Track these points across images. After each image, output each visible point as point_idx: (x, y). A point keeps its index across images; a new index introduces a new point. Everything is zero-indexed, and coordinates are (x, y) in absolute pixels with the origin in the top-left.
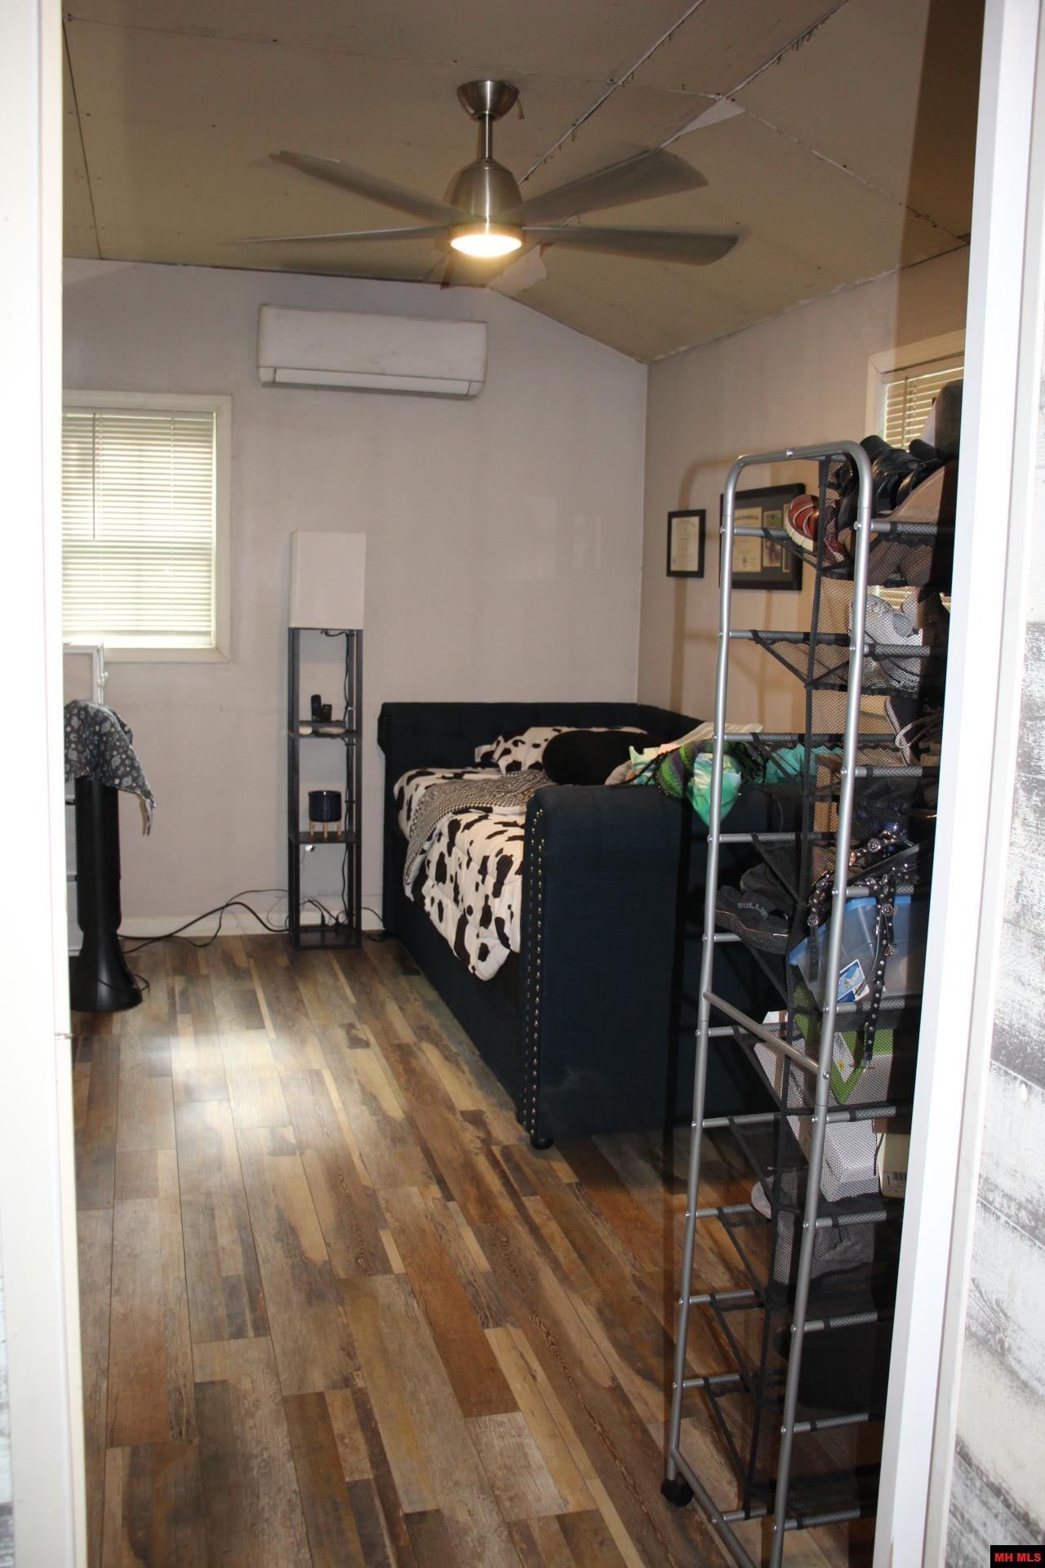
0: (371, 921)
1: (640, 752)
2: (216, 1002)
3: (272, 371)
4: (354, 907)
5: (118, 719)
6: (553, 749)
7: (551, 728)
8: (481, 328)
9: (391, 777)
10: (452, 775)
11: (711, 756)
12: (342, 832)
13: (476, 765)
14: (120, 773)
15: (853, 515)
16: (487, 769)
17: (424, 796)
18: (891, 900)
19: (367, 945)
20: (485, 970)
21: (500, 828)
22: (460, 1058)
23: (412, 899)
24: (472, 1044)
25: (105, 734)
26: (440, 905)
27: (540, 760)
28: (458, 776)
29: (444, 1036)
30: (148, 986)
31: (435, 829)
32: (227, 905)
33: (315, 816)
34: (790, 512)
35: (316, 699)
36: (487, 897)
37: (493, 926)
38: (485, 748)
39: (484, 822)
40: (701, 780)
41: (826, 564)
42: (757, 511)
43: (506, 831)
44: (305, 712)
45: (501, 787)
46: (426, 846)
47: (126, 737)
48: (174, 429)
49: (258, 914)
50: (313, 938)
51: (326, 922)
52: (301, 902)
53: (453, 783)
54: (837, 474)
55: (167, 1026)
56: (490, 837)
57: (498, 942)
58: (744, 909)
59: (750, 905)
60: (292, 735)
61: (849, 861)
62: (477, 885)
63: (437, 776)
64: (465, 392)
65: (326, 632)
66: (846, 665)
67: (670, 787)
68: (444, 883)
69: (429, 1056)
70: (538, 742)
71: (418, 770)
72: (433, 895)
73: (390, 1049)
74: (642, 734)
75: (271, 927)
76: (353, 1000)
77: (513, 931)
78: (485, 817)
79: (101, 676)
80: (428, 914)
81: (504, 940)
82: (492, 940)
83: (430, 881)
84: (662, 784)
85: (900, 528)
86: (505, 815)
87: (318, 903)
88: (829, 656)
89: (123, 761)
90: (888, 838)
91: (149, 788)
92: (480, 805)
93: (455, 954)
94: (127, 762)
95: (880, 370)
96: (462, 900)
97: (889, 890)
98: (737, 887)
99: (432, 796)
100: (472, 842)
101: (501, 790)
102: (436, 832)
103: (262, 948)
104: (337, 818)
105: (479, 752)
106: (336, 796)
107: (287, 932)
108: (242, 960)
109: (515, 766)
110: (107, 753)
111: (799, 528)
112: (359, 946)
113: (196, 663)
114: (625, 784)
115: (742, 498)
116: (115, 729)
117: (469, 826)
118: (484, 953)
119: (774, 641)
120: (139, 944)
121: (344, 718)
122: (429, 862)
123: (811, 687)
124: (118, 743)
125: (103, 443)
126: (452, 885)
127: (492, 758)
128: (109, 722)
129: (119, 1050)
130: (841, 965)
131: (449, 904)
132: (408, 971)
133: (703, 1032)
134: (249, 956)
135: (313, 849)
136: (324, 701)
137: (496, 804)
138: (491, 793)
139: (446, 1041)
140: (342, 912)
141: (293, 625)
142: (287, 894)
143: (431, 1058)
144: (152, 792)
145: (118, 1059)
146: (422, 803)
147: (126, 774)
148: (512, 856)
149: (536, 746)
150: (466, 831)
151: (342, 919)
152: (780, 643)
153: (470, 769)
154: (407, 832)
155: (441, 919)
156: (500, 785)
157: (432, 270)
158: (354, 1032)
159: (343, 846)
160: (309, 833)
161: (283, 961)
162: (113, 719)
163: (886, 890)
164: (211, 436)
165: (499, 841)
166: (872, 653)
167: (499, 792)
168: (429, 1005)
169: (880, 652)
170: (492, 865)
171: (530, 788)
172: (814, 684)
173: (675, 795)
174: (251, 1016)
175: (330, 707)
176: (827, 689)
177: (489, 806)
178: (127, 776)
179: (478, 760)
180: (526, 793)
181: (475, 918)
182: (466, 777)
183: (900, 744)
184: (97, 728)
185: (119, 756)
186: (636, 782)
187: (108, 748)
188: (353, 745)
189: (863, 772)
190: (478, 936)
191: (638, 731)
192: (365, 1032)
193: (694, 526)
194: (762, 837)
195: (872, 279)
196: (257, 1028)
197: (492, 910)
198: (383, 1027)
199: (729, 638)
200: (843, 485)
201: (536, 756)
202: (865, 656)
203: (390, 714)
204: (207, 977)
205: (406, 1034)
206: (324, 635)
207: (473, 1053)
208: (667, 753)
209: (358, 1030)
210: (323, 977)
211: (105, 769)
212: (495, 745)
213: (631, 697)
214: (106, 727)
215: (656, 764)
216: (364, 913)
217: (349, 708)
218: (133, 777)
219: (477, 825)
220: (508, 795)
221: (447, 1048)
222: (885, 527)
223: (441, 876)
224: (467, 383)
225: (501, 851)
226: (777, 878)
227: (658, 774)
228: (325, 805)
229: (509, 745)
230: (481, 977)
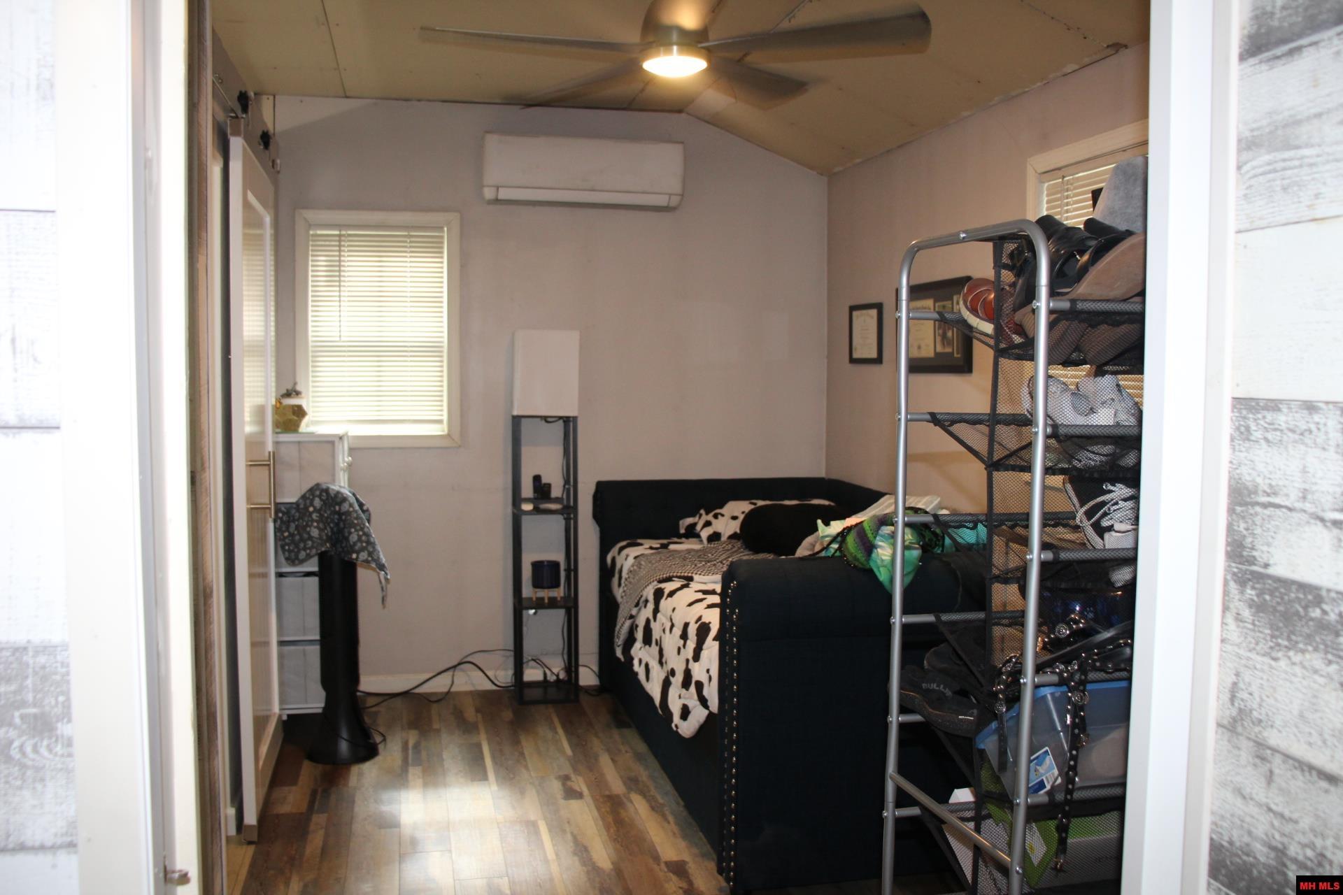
0: (588, 677)
1: (827, 524)
2: (445, 755)
3: (495, 189)
4: (572, 666)
5: (357, 500)
6: (750, 521)
7: (748, 502)
8: (679, 148)
9: (605, 548)
10: (658, 546)
11: (892, 528)
12: (561, 598)
13: (680, 536)
14: (357, 548)
15: (1030, 294)
16: (691, 539)
17: (633, 566)
18: (1081, 688)
19: (584, 699)
20: (687, 728)
21: (700, 596)
22: (666, 808)
23: (623, 659)
24: (677, 795)
25: (343, 514)
26: (647, 665)
27: (738, 531)
28: (664, 546)
29: (652, 788)
30: (384, 740)
31: (642, 596)
32: (459, 664)
33: (537, 584)
34: (964, 296)
35: (537, 479)
36: (688, 661)
37: (693, 688)
38: (689, 521)
39: (685, 590)
40: (883, 552)
41: (1003, 346)
42: (929, 303)
43: (705, 599)
44: (527, 490)
45: (702, 556)
46: (634, 612)
47: (362, 515)
48: (411, 242)
49: (486, 672)
50: (537, 693)
51: (548, 678)
52: (525, 660)
53: (659, 553)
54: (1011, 255)
55: (399, 778)
56: (690, 605)
57: (698, 703)
58: (928, 690)
59: (934, 686)
60: (515, 511)
61: (1036, 645)
62: (679, 649)
63: (645, 547)
64: (666, 204)
65: (545, 419)
66: (1029, 446)
67: (856, 559)
68: (650, 646)
69: (637, 806)
70: (735, 514)
71: (629, 541)
72: (640, 656)
73: (601, 800)
74: (829, 505)
75: (498, 683)
76: (569, 752)
77: (712, 692)
78: (686, 586)
79: (343, 459)
80: (636, 674)
81: (703, 701)
82: (693, 702)
83: (638, 644)
84: (848, 556)
85: (1080, 306)
86: (705, 583)
87: (541, 661)
88: (1008, 437)
89: (360, 537)
90: (1077, 622)
91: (384, 560)
92: (682, 574)
93: (660, 712)
94: (364, 538)
95: (1039, 172)
96: (666, 663)
97: (1080, 677)
98: (922, 666)
99: (639, 566)
100: (674, 609)
101: (702, 560)
102: (643, 599)
103: (489, 702)
104: (557, 585)
105: (683, 524)
106: (555, 565)
107: (512, 688)
108: (470, 714)
109: (715, 537)
110: (346, 530)
111: (974, 311)
112: (577, 700)
113: (429, 448)
114: (813, 557)
115: (917, 291)
116: (353, 508)
117: (672, 594)
118: (685, 713)
119: (953, 422)
120: (380, 699)
121: (563, 495)
122: (637, 626)
123: (992, 468)
124: (356, 522)
125: (348, 256)
126: (657, 648)
127: (695, 529)
128: (347, 502)
129: (353, 802)
130: (1032, 750)
131: (654, 665)
132: (621, 724)
133: (890, 813)
134: (478, 711)
135: (535, 613)
136: (544, 480)
137: (696, 574)
138: (692, 562)
139: (653, 792)
140: (562, 669)
141: (515, 413)
142: (512, 653)
143: (639, 808)
144: (386, 565)
145: (352, 811)
146: (631, 571)
147: (363, 549)
148: (710, 623)
149: (734, 518)
150: (669, 599)
151: (562, 676)
152: (958, 425)
153: (675, 540)
154: (619, 599)
155: (648, 678)
156: (701, 555)
157: (634, 99)
158: (569, 783)
159: (562, 612)
160: (531, 599)
161: (508, 715)
162: (352, 500)
163: (1077, 677)
164: (442, 248)
165: (699, 609)
166: (1055, 434)
167: (701, 561)
168: (639, 757)
169: (1063, 433)
170: (692, 631)
171: (729, 557)
172: (994, 466)
173: (860, 566)
174: (476, 770)
175: (549, 485)
176: (1008, 470)
177: (690, 575)
178: (363, 551)
179: (682, 531)
180: (724, 562)
181: (677, 680)
182: (672, 547)
183: (1081, 521)
184: (337, 508)
185: (356, 533)
186: (823, 554)
187: (347, 526)
188: (570, 519)
189: (1048, 556)
190: (680, 697)
191: (826, 503)
192: (580, 784)
193: (872, 317)
194: (945, 617)
195: (1027, 90)
196: (480, 780)
197: (692, 673)
198: (596, 779)
199: (907, 421)
200: (1018, 265)
201: (735, 527)
202: (1047, 437)
203: (605, 491)
204: (438, 731)
205: (616, 785)
206: (543, 422)
207: (678, 804)
208: (851, 526)
209: (573, 781)
210: (543, 731)
211: (344, 545)
212: (697, 518)
213: (821, 473)
214: (345, 507)
215: (841, 537)
216: (582, 670)
217: (567, 486)
218: (368, 551)
219: (679, 593)
220: (709, 564)
221: (653, 798)
222: (1064, 305)
223: (647, 640)
224: (667, 197)
225: (700, 618)
226: (961, 659)
227: (844, 545)
228: (546, 573)
229: (710, 517)
230: (684, 735)
